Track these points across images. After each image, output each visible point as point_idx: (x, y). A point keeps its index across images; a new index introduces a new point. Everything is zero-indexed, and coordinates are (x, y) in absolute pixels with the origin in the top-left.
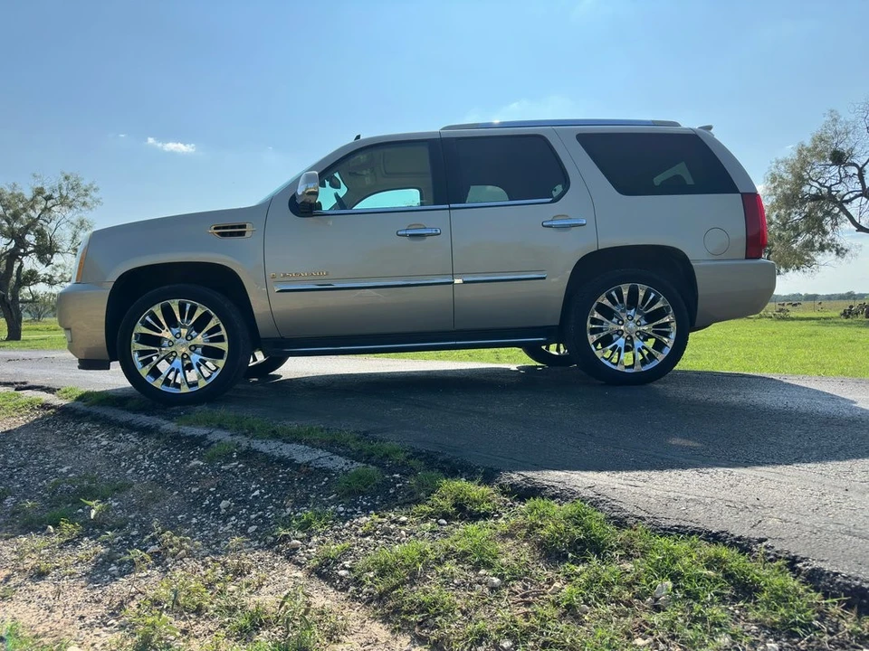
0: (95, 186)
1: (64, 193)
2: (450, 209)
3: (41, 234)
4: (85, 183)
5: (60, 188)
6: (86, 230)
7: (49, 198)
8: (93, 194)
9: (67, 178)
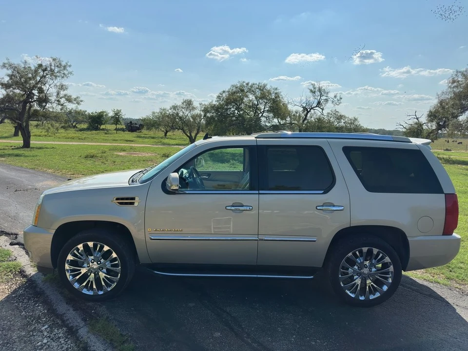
0: (69, 64)
1: (53, 68)
2: (259, 194)
3: (41, 91)
4: (63, 64)
5: (51, 65)
6: (64, 90)
7: (44, 70)
8: (68, 68)
9: (54, 60)
